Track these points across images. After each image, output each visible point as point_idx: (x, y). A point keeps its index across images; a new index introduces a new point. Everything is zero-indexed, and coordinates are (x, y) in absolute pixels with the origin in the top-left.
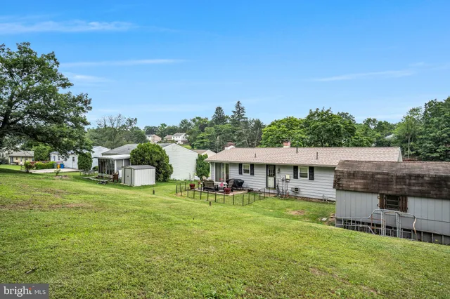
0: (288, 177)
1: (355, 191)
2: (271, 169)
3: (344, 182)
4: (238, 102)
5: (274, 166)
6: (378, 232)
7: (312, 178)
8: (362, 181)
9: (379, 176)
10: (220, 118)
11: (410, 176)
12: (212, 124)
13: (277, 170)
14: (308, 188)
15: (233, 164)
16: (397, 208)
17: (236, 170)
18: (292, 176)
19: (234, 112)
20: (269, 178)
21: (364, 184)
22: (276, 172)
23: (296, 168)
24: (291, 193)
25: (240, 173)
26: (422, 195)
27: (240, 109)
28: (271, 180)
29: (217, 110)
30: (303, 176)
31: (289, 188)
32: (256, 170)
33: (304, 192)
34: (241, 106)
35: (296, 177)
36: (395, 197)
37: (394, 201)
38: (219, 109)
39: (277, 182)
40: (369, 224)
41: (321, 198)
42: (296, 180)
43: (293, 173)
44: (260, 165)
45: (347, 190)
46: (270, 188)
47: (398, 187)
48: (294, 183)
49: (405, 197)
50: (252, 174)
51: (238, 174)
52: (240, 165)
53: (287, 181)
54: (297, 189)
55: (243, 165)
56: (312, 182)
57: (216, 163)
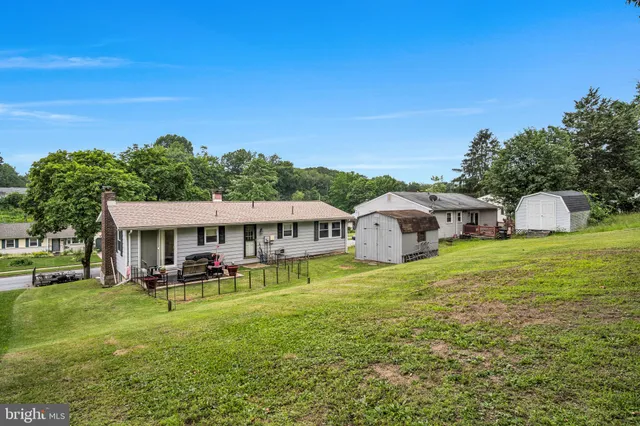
0: (272, 238)
2: (250, 231)
5: (254, 226)
7: (295, 235)
13: (258, 231)
14: (295, 247)
15: (184, 230)
16: (423, 240)
18: (277, 236)
20: (247, 243)
21: (412, 227)
22: (257, 234)
23: (280, 225)
24: (274, 257)
25: (201, 243)
26: (429, 229)
28: (250, 246)
30: (287, 234)
31: (273, 251)
32: (227, 236)
33: (289, 253)
35: (280, 237)
36: (422, 233)
37: (422, 236)
39: (258, 247)
41: (304, 255)
42: (280, 241)
43: (277, 232)
44: (234, 228)
45: (407, 232)
46: (249, 257)
47: (422, 226)
48: (278, 244)
49: (425, 232)
50: (222, 241)
51: (196, 246)
52: (201, 230)
53: (270, 243)
54: (283, 251)
55: (205, 230)
56: (295, 240)
57: (142, 232)
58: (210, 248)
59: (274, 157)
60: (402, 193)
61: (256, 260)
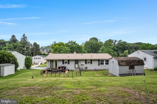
0: (83, 64)
1: (124, 66)
2: (77, 61)
3: (121, 63)
4: (24, 34)
5: (78, 60)
6: (132, 75)
7: (91, 63)
8: (125, 63)
9: (128, 61)
10: (14, 40)
11: (134, 60)
12: (10, 43)
15: (59, 60)
16: (132, 69)
17: (62, 62)
18: (85, 63)
19: (22, 38)
20: (76, 65)
21: (126, 64)
22: (79, 62)
23: (86, 60)
24: (84, 69)
25: (63, 64)
26: (137, 65)
27: (24, 37)
29: (12, 36)
30: (88, 63)
31: (84, 67)
32: (70, 62)
33: (89, 68)
34: (26, 36)
35: (86, 63)
36: (132, 66)
37: (132, 67)
38: (13, 36)
39: (79, 66)
40: (129, 74)
41: (94, 69)
42: (86, 65)
43: (85, 62)
44: (72, 60)
45: (122, 66)
46: (76, 68)
47: (133, 63)
48: (85, 66)
49: (134, 66)
50: (69, 63)
51: (62, 64)
52: (63, 60)
53: (83, 65)
54: (87, 68)
55: (64, 60)
56: (91, 65)
57: (50, 60)
58: (65, 65)
59: (120, 41)
60: (143, 50)
61: (78, 69)
